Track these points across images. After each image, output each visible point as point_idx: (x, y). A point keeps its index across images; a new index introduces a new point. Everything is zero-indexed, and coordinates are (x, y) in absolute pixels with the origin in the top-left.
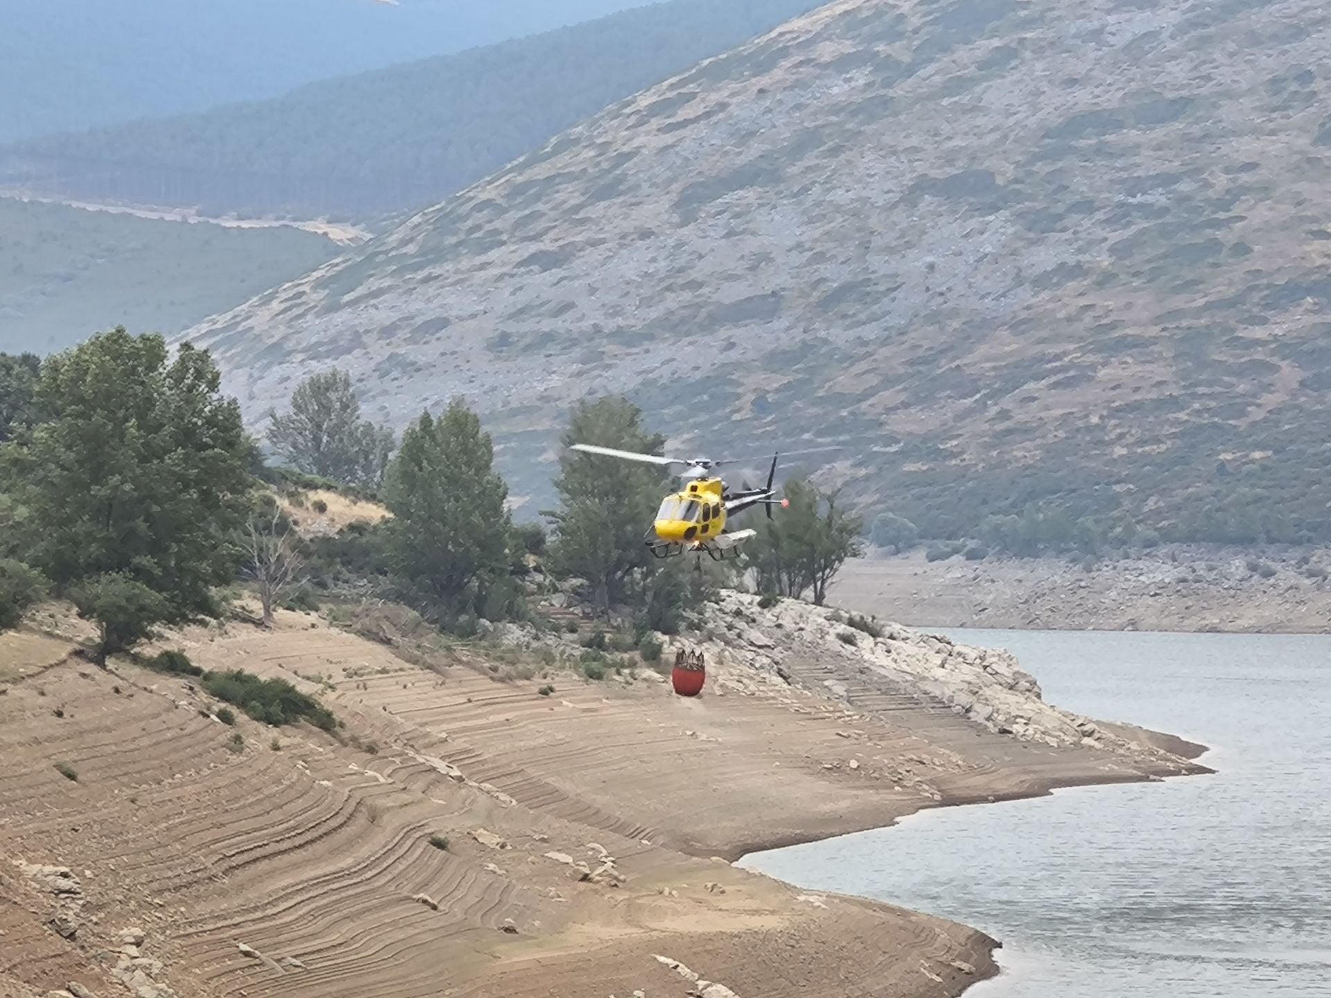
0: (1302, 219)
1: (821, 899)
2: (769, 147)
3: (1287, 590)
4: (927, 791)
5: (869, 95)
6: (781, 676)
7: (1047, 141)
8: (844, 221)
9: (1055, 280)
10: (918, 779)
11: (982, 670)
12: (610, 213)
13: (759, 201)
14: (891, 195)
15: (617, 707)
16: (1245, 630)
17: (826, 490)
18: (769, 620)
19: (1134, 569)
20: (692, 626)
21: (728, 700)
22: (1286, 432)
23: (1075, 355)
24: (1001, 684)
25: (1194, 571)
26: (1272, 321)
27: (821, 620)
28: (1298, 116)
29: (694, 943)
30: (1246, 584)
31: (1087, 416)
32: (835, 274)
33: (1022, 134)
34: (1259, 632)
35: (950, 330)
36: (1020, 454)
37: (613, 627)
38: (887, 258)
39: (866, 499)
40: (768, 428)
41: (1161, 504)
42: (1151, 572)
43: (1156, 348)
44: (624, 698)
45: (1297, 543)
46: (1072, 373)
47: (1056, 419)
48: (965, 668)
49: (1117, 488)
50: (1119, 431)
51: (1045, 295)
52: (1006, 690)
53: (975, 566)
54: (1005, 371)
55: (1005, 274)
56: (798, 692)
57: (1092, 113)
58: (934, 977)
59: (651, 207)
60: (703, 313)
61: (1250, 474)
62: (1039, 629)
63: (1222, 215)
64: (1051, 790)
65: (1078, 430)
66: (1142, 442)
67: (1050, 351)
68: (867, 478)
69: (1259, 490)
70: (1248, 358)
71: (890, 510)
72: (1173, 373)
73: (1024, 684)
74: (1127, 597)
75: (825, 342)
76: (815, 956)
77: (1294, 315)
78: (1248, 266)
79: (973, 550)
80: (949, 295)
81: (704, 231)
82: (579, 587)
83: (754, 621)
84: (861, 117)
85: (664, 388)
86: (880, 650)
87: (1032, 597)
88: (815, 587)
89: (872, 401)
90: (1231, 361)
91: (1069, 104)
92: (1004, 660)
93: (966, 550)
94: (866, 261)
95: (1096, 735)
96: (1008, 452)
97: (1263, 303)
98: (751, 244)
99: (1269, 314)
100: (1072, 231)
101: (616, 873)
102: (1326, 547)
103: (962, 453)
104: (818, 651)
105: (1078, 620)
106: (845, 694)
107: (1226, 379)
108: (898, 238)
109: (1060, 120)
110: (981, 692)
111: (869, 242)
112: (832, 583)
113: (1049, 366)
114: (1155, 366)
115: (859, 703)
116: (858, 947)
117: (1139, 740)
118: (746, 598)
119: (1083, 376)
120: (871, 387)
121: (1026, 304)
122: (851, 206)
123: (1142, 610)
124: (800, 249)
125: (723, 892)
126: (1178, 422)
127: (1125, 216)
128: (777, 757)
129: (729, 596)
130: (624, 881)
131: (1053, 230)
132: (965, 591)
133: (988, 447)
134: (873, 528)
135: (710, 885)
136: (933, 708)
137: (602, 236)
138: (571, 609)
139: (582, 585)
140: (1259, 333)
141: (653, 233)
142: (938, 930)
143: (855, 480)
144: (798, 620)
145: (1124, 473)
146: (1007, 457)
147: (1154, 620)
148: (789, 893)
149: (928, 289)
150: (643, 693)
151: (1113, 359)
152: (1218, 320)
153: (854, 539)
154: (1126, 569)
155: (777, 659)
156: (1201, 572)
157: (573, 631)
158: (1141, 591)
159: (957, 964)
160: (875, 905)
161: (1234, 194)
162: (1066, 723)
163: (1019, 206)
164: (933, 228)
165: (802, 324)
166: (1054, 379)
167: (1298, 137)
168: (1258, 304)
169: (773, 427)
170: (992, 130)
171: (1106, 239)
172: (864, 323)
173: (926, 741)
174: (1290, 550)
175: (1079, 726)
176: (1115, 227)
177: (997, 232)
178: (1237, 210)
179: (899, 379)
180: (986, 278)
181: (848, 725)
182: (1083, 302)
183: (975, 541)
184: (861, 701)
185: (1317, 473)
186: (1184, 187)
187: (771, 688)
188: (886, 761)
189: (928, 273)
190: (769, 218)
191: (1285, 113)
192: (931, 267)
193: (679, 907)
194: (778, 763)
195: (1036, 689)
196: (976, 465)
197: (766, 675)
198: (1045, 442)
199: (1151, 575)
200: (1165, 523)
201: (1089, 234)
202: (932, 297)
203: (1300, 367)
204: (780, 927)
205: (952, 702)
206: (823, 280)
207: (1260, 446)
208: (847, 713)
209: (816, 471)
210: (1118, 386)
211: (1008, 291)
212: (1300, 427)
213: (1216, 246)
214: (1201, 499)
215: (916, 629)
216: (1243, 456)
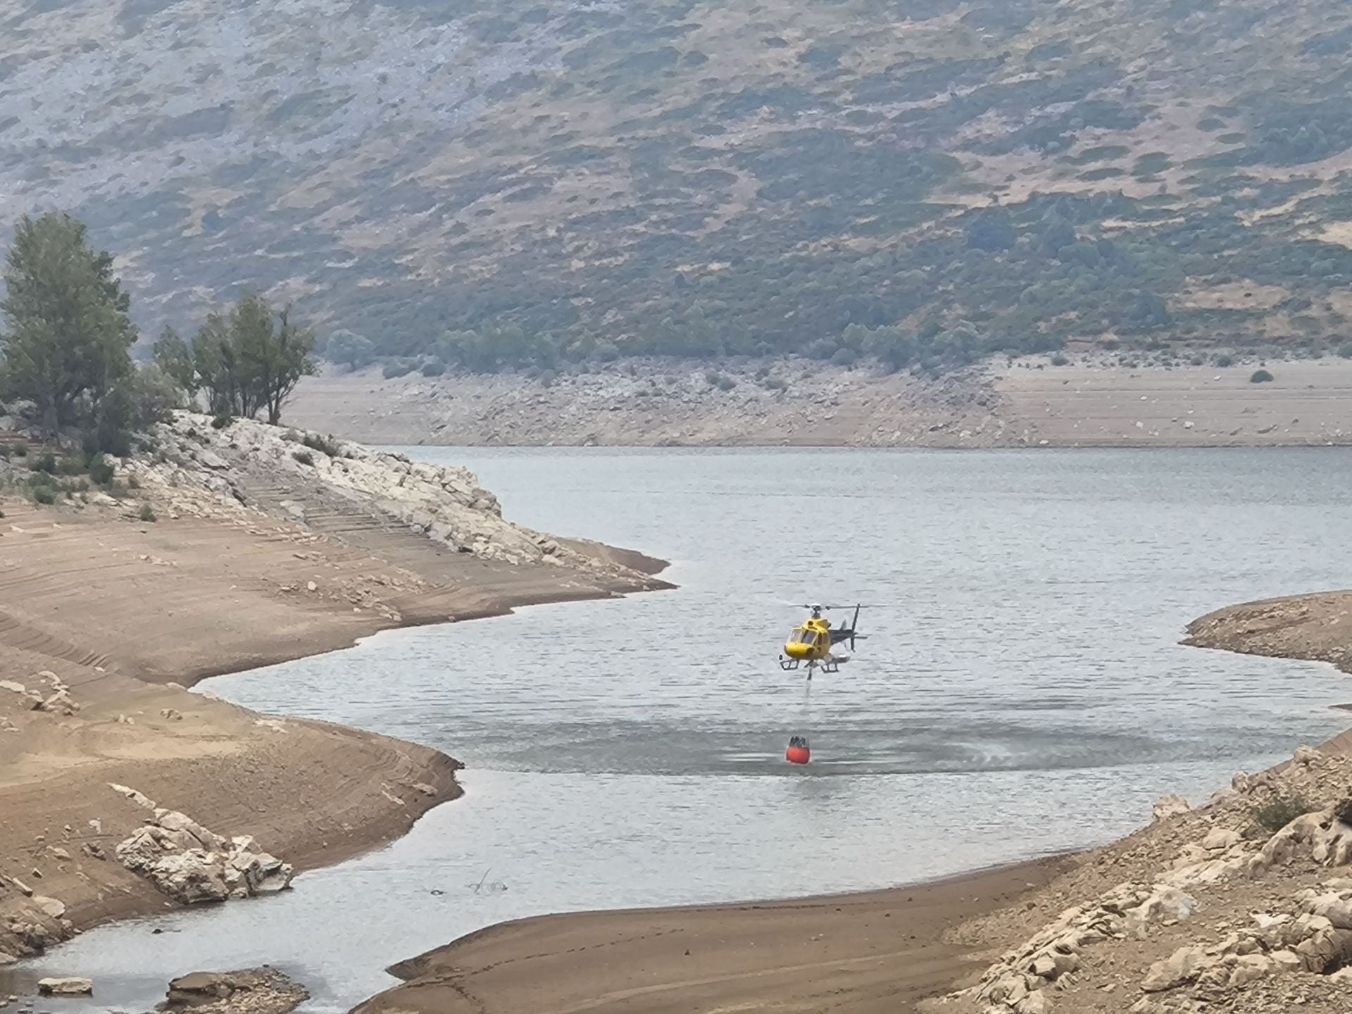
0: (757, 27)
1: (280, 723)
3: (746, 403)
4: (387, 612)
6: (237, 497)
8: (292, 32)
9: (509, 91)
10: (378, 600)
11: (441, 488)
12: (53, 24)
13: (206, 12)
14: (341, 4)
15: (70, 531)
16: (706, 444)
17: (278, 307)
18: (225, 441)
19: (594, 384)
20: (144, 448)
21: (184, 523)
22: (743, 243)
23: (530, 167)
24: (460, 502)
25: (654, 384)
26: (729, 130)
27: (276, 440)
29: (149, 769)
30: (705, 397)
31: (543, 229)
32: (285, 86)
34: (719, 445)
35: (404, 142)
36: (475, 268)
37: (63, 450)
38: (338, 69)
39: (322, 316)
40: (220, 245)
41: (620, 317)
42: (610, 386)
43: (613, 159)
44: (76, 523)
45: (757, 354)
46: (528, 185)
47: (512, 232)
48: (423, 486)
49: (575, 302)
50: (576, 243)
51: (499, 106)
52: (465, 508)
53: (433, 383)
54: (461, 184)
55: (458, 85)
56: (254, 513)
58: (396, 800)
59: (95, 18)
60: (151, 127)
61: (709, 286)
62: (498, 445)
63: (677, 23)
64: (513, 609)
65: (535, 243)
66: (600, 255)
67: (506, 163)
68: (322, 294)
69: (717, 302)
70: (704, 169)
71: (347, 327)
72: (630, 184)
73: (483, 502)
74: (587, 412)
75: (277, 155)
76: (274, 781)
77: (749, 124)
78: (705, 73)
79: (430, 366)
80: (401, 107)
81: (149, 42)
82: (26, 409)
83: (208, 441)
85: (111, 204)
86: (337, 470)
87: (491, 413)
88: (270, 407)
89: (325, 215)
90: (689, 171)
92: (463, 478)
93: (423, 367)
94: (317, 72)
95: (557, 552)
96: (464, 267)
97: (719, 112)
98: (199, 56)
99: (726, 123)
100: (525, 41)
101: (69, 701)
102: (786, 359)
103: (418, 268)
104: (273, 472)
105: (538, 437)
106: (302, 515)
107: (682, 189)
108: (348, 50)
110: (440, 511)
111: (320, 53)
112: (287, 402)
113: (505, 178)
114: (612, 177)
115: (317, 524)
116: (318, 771)
117: (599, 556)
118: (199, 419)
119: (539, 188)
120: (324, 202)
121: (482, 114)
122: (301, 16)
123: (602, 424)
124: (250, 61)
125: (180, 718)
126: (635, 234)
127: (578, 25)
128: (233, 580)
129: (182, 417)
130: (78, 709)
131: (505, 40)
132: (422, 408)
133: (444, 261)
134: (328, 345)
135: (166, 711)
136: (391, 527)
137: (44, 49)
138: (19, 432)
139: (30, 407)
140: (715, 142)
141: (97, 46)
142: (398, 752)
143: (310, 297)
144: (253, 441)
145: (581, 287)
146: (463, 271)
147: (613, 435)
148: (248, 718)
149: (380, 101)
150: (95, 517)
151: (568, 171)
152: (674, 130)
153: (309, 357)
154: (586, 384)
155: (232, 480)
156: (660, 386)
157: (21, 454)
158: (600, 406)
159: (419, 786)
160: (335, 728)
161: (688, 3)
162: (526, 541)
163: (471, 15)
164: (384, 38)
165: (253, 137)
166: (510, 191)
168: (713, 114)
169: (224, 244)
171: (560, 48)
172: (316, 137)
173: (385, 561)
174: (749, 362)
175: (540, 543)
176: (568, 36)
177: (450, 41)
178: (691, 18)
179: (350, 194)
180: (439, 89)
181: (306, 546)
182: (538, 112)
183: (432, 357)
184: (318, 521)
185: (776, 284)
187: (228, 509)
188: (345, 582)
189: (380, 84)
190: (216, 29)
192: (383, 79)
193: (135, 734)
194: (234, 586)
195: (496, 507)
196: (432, 280)
197: (221, 497)
198: (501, 256)
199: (610, 390)
200: (624, 336)
201: (543, 43)
202: (385, 108)
203: (757, 176)
204: (238, 752)
205: (411, 521)
206: (273, 92)
207: (718, 257)
208: (304, 534)
209: (269, 287)
210: (575, 198)
211: (462, 101)
212: (758, 238)
213: (671, 54)
214: (660, 312)
215: (373, 448)
216: (700, 268)
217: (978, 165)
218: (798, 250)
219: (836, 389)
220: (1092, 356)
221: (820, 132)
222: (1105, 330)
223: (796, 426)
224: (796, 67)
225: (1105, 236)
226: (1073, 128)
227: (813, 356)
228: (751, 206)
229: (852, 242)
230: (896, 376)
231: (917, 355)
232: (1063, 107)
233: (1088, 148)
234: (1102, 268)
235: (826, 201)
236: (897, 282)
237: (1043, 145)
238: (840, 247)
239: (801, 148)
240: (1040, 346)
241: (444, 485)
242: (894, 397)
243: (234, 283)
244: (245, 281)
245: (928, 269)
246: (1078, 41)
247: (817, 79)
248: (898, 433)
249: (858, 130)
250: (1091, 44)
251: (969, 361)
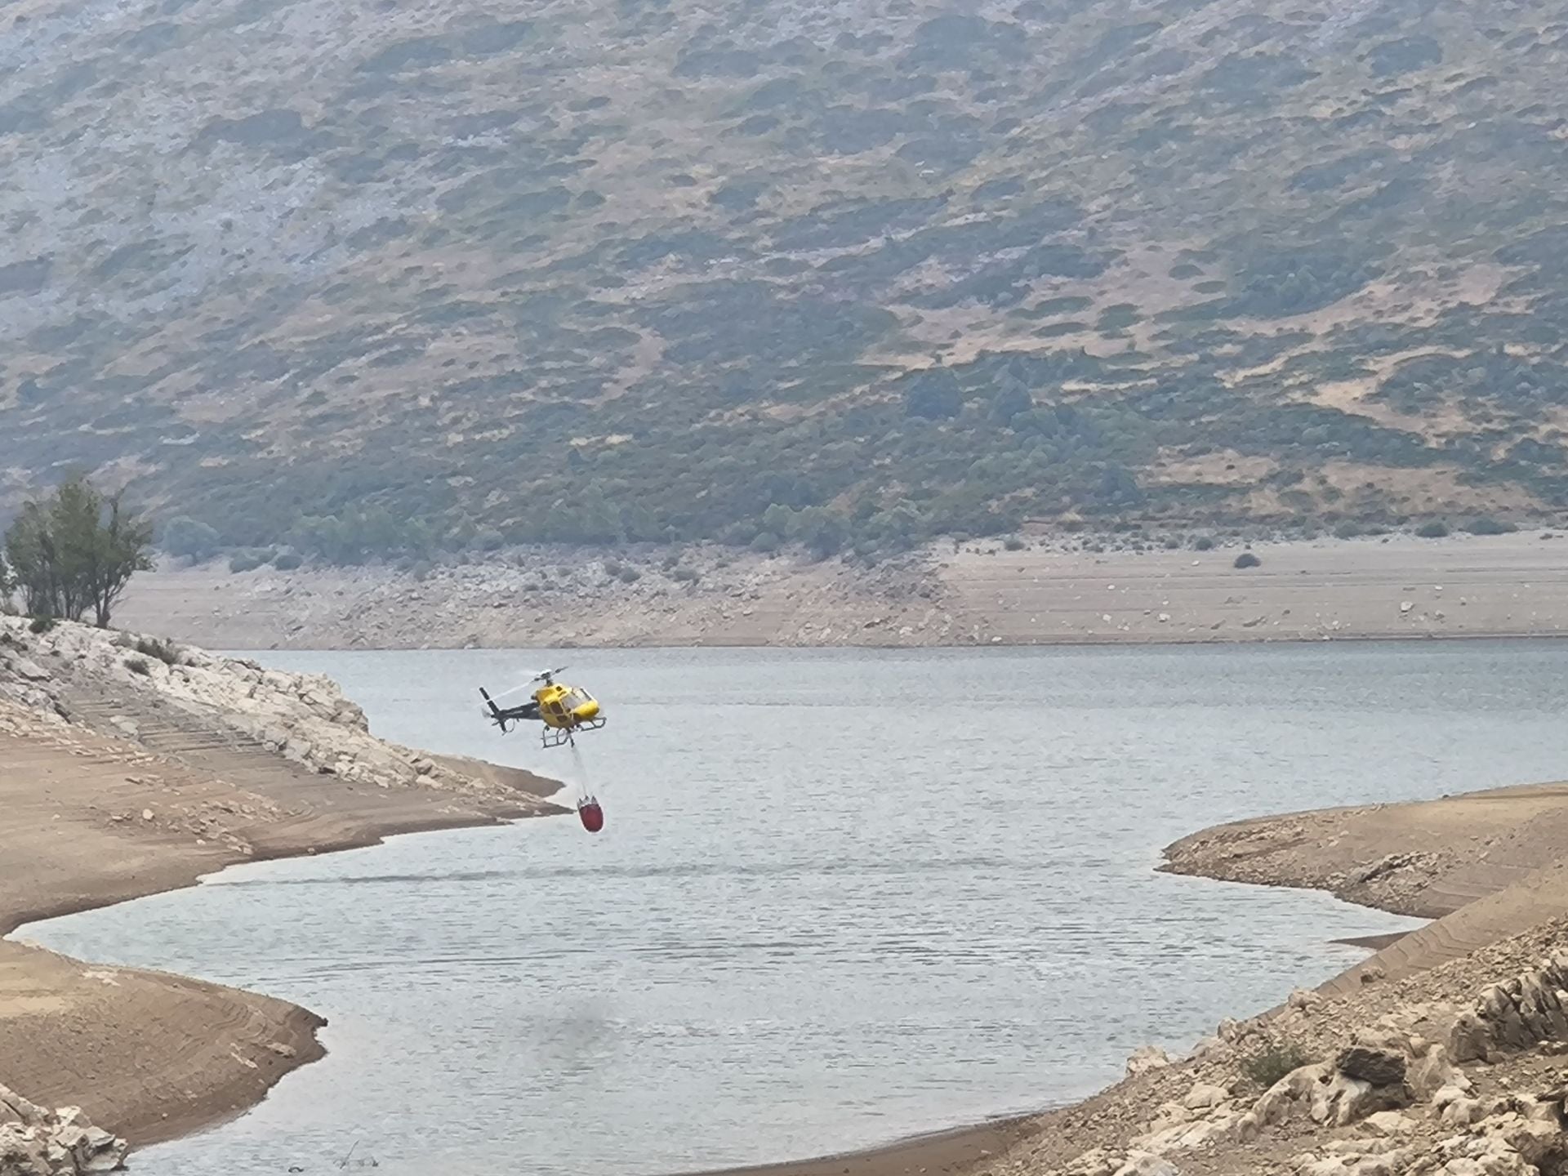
0: (662, 162)
1: (111, 975)
2: (31, 86)
3: (653, 597)
4: (235, 844)
5: (151, 22)
6: (60, 712)
7: (361, 74)
8: (121, 173)
9: (374, 239)
10: (225, 830)
11: (298, 700)
13: (21, 150)
14: (178, 140)
16: (605, 645)
17: (107, 491)
18: (45, 647)
19: (474, 577)
22: (648, 412)
23: (399, 327)
24: (320, 716)
25: (544, 576)
26: (629, 282)
27: (106, 646)
28: (653, 42)
30: (605, 591)
31: (415, 398)
32: (114, 235)
33: (331, 66)
34: (621, 646)
35: (251, 299)
36: (337, 444)
38: (175, 215)
39: (158, 500)
40: (38, 420)
41: (505, 499)
42: (494, 578)
43: (495, 316)
45: (663, 540)
46: (397, 347)
47: (378, 402)
48: (278, 698)
49: (452, 482)
50: (452, 414)
51: (364, 256)
52: (327, 723)
53: (288, 577)
54: (318, 347)
55: (315, 232)
56: (80, 731)
57: (412, 41)
58: (248, 1062)
61: (607, 462)
62: (363, 648)
63: (568, 159)
64: (383, 839)
65: (406, 414)
66: (479, 427)
67: (371, 322)
68: (156, 476)
69: (617, 480)
70: (602, 327)
71: (187, 513)
72: (516, 346)
74: (467, 609)
75: (104, 315)
76: (105, 1042)
77: (653, 275)
79: (284, 558)
80: (249, 258)
83: (25, 648)
84: (140, 49)
86: (176, 679)
87: (355, 611)
88: (98, 607)
89: (161, 384)
90: (583, 330)
91: (386, 31)
92: (324, 687)
93: (276, 557)
94: (150, 219)
95: (434, 772)
96: (323, 442)
97: (618, 261)
98: (13, 201)
99: (625, 274)
100: (392, 180)
102: (698, 545)
103: (270, 444)
104: (102, 682)
105: (410, 638)
106: (136, 732)
107: (577, 351)
108: (185, 193)
109: (375, 50)
110: (296, 725)
111: (154, 196)
112: (119, 601)
113: (370, 339)
114: (494, 337)
115: (153, 743)
116: (157, 1030)
117: (483, 776)
118: (16, 622)
119: (410, 350)
120: (160, 368)
121: (344, 266)
122: (131, 154)
123: (485, 623)
124: (72, 207)
126: (522, 403)
127: (455, 162)
128: (56, 810)
131: (371, 180)
132: (275, 606)
133: (299, 436)
134: (165, 534)
136: (240, 745)
140: (614, 296)
142: (250, 1007)
143: (144, 479)
144: (78, 646)
145: (459, 465)
146: (321, 447)
147: (498, 636)
148: (74, 969)
149: (224, 252)
151: (443, 331)
152: (566, 282)
153: (144, 549)
154: (465, 576)
155: (54, 693)
156: (553, 578)
158: (482, 602)
159: (274, 1046)
160: (176, 980)
161: (581, 135)
162: (398, 759)
163: (329, 152)
164: (228, 178)
165: (77, 294)
166: (376, 354)
167: (654, 66)
168: (611, 263)
169: (44, 418)
170: (296, 63)
171: (433, 189)
172: (149, 293)
173: (233, 785)
174: (656, 550)
175: (413, 762)
176: (443, 175)
177: (304, 182)
178: (584, 154)
179: (193, 358)
180: (293, 237)
181: (139, 769)
182: (408, 263)
183: (287, 547)
184: (155, 739)
185: (684, 460)
186: (524, 126)
187: (47, 727)
188: (186, 810)
189: (224, 232)
190: (33, 170)
191: (638, 38)
192: (228, 225)
194: (57, 816)
195: (362, 720)
196: (286, 458)
197: (41, 712)
198: (366, 429)
199: (494, 583)
200: (510, 521)
201: (413, 183)
202: (230, 260)
203: (662, 335)
204: (63, 1010)
205: (263, 738)
206: (100, 242)
207: (618, 429)
208: (138, 754)
209: (96, 468)
210: (451, 362)
211: (319, 252)
212: (665, 405)
213: (562, 195)
214: (551, 493)
215: (218, 653)
216: (598, 441)
217: (919, 320)
218: (712, 420)
219: (756, 580)
220: (1052, 538)
221: (735, 283)
222: (1066, 509)
223: (711, 625)
224: (707, 209)
225: (1065, 401)
226: (1028, 277)
227: (728, 543)
228: (656, 369)
229: (775, 411)
230: (825, 564)
231: (850, 539)
232: (1015, 253)
233: (1044, 299)
234: (1062, 437)
235: (742, 362)
236: (825, 455)
237: (993, 296)
238: (760, 416)
239: (713, 302)
240: (991, 529)
241: (301, 696)
242: (823, 589)
243: (55, 464)
244: (68, 461)
245: (862, 440)
246: (1031, 177)
247: (732, 223)
248: (828, 631)
249: (779, 281)
250: (1047, 180)
251: (910, 546)
